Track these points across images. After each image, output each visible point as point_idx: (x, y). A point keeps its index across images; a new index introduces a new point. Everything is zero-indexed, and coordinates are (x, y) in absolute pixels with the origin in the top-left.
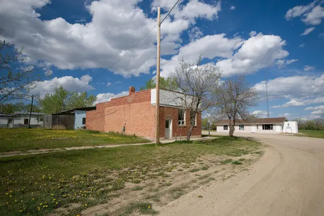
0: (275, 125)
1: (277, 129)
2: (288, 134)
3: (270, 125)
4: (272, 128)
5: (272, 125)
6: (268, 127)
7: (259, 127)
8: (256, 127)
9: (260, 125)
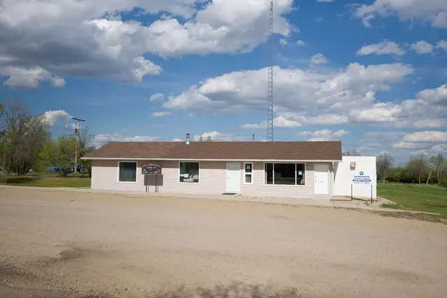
0: (312, 167)
1: (318, 183)
2: (353, 204)
3: (291, 166)
4: (300, 178)
5: (301, 167)
6: (285, 173)
7: (254, 172)
8: (244, 173)
9: (258, 166)
